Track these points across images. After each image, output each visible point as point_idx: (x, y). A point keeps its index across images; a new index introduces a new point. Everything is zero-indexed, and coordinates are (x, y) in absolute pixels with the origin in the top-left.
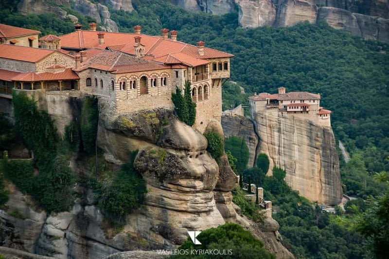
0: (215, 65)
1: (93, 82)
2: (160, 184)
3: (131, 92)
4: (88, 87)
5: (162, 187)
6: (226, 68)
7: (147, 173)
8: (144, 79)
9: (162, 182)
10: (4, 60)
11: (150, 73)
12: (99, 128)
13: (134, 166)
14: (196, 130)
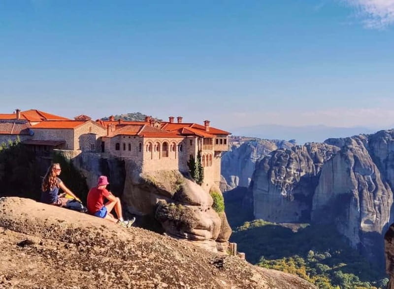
0: (217, 140)
1: (121, 146)
2: (177, 232)
3: (155, 153)
4: (117, 151)
5: (178, 235)
6: (225, 143)
7: (167, 222)
8: (165, 144)
9: (179, 230)
10: (46, 130)
11: (170, 139)
12: (127, 184)
13: (156, 217)
14: (204, 190)
